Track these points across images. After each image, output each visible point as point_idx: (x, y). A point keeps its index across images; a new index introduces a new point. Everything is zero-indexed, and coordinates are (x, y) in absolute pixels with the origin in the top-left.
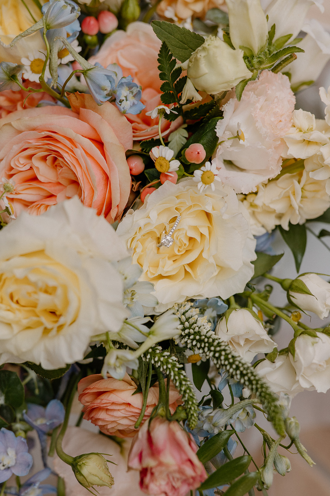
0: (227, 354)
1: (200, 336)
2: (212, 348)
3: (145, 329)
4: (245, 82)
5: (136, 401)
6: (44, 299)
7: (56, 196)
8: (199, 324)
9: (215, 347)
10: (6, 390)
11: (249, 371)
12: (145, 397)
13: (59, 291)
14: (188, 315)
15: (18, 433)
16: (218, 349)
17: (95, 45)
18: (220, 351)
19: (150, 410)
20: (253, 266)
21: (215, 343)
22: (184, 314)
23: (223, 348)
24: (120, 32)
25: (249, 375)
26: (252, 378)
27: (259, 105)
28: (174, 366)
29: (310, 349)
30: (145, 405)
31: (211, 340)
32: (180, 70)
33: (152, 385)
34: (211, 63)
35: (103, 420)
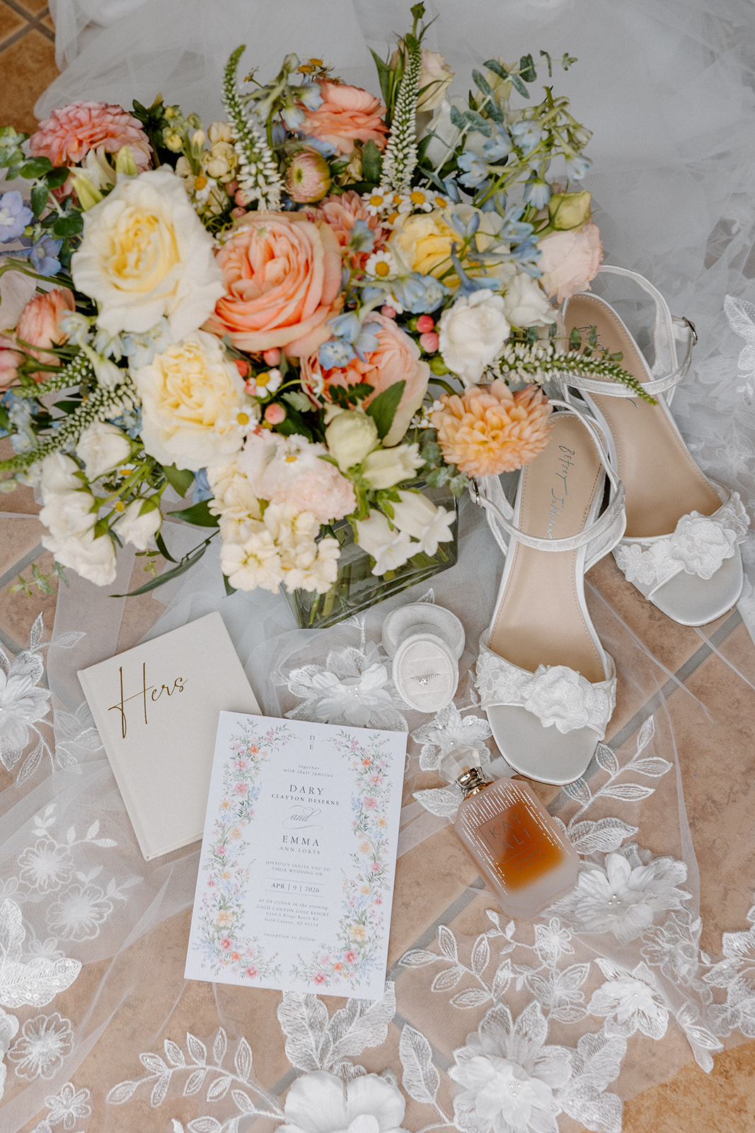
0: (76, 426)
1: (99, 406)
2: (84, 414)
3: (108, 354)
4: (336, 464)
5: (44, 342)
6: (132, 258)
7: (251, 278)
8: (113, 406)
9: (85, 417)
10: (70, 219)
11: (57, 444)
12: (48, 351)
13: (135, 272)
14: (125, 398)
15: (31, 228)
16: (82, 419)
17: (409, 329)
18: (80, 421)
19: (35, 354)
20: (170, 464)
21: (88, 418)
22: (125, 393)
23: (83, 423)
24: (419, 354)
25: (53, 444)
26: (50, 446)
27: (320, 479)
28: (72, 377)
29: (78, 505)
30: (39, 350)
31: (92, 414)
32: (355, 403)
33: (61, 359)
34: (351, 431)
35: (30, 310)
